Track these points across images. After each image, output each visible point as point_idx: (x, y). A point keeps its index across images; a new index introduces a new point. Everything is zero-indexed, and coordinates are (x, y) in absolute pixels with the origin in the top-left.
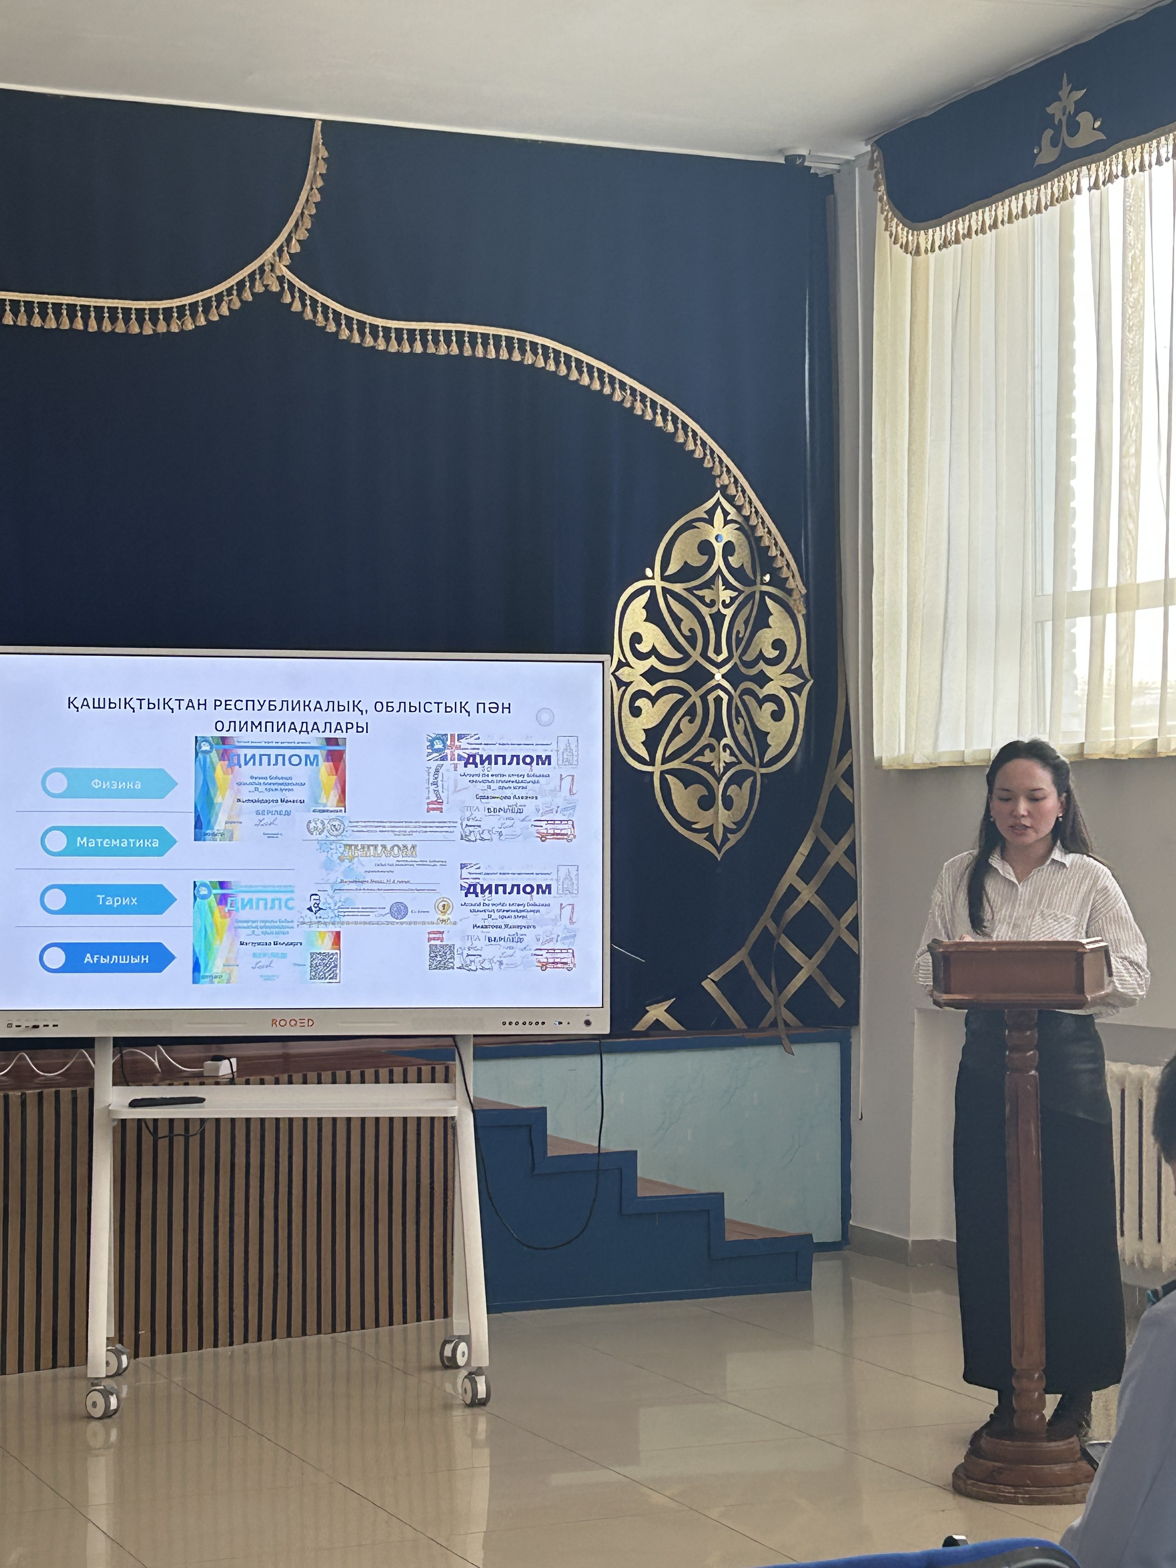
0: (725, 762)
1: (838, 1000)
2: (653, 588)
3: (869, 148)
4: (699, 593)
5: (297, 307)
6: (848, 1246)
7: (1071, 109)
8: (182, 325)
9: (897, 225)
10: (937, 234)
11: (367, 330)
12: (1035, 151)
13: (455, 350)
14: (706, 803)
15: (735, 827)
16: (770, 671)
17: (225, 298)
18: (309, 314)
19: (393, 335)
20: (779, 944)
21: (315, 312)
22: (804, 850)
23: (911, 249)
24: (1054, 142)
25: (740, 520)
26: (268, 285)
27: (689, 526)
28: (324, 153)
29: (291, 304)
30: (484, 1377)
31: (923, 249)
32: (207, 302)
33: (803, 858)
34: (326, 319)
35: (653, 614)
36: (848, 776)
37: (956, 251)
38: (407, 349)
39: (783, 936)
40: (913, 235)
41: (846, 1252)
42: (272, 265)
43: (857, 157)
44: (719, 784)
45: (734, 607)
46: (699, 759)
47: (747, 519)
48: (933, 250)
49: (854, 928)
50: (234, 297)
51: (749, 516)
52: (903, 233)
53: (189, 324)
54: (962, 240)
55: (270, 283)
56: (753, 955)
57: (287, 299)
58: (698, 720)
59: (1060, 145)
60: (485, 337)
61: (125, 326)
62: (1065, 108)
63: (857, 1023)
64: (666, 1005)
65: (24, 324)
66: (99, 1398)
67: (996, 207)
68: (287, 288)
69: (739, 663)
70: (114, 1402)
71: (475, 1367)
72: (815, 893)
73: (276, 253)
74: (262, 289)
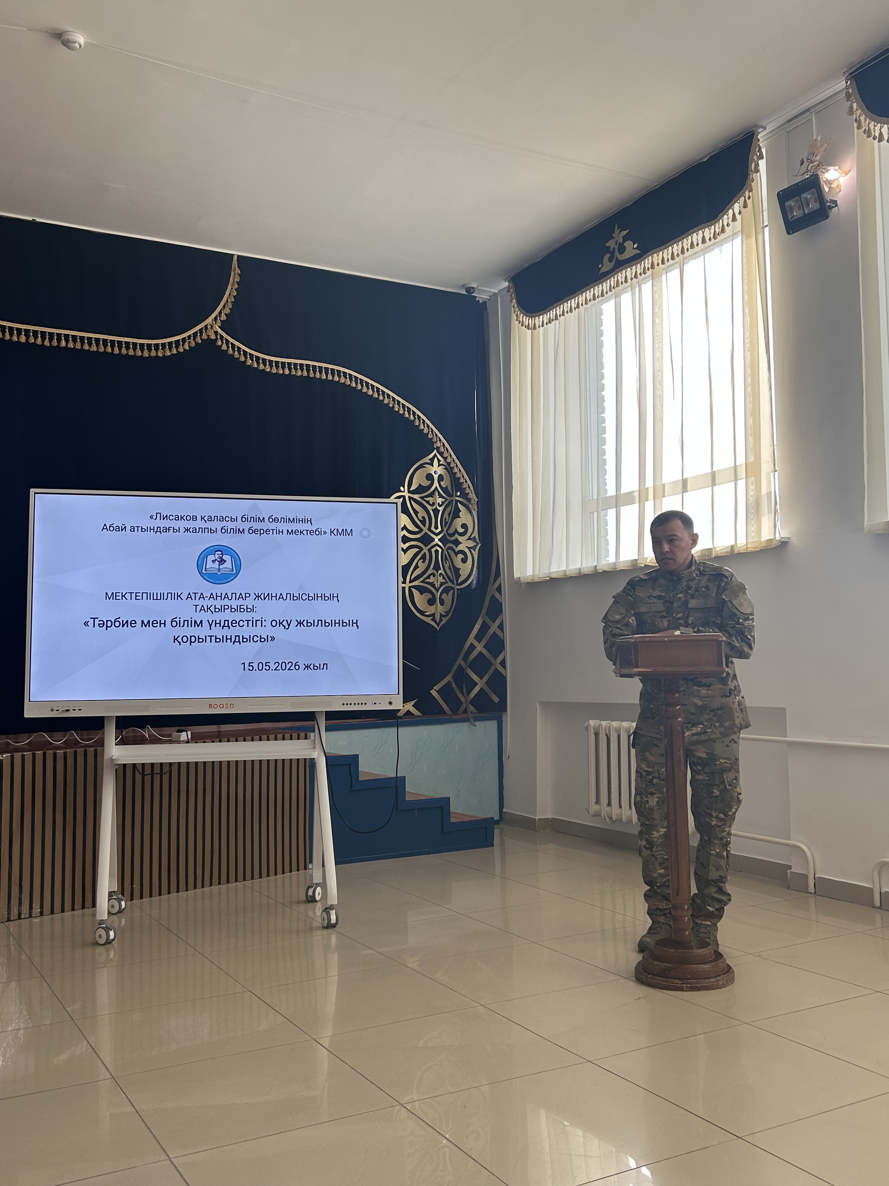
0: (440, 582)
1: (496, 699)
2: (404, 497)
3: (507, 284)
4: (426, 499)
5: (224, 347)
6: (502, 821)
7: (621, 240)
8: (164, 352)
9: (523, 317)
10: (545, 318)
11: (261, 361)
12: (600, 266)
13: (305, 374)
14: (431, 602)
15: (445, 614)
16: (460, 539)
17: (187, 341)
18: (230, 351)
19: (274, 364)
20: (466, 672)
21: (234, 351)
22: (477, 626)
23: (531, 327)
24: (610, 260)
25: (445, 464)
27: (421, 466)
28: (238, 271)
29: (221, 346)
30: (334, 911)
31: (537, 326)
32: (177, 342)
33: (477, 631)
34: (240, 354)
35: (404, 509)
36: (499, 589)
37: (555, 323)
38: (281, 372)
39: (468, 668)
40: (532, 320)
41: (502, 825)
42: (212, 326)
43: (499, 290)
44: (437, 593)
45: (443, 507)
46: (427, 580)
47: (449, 464)
48: (543, 326)
49: (503, 663)
50: (192, 340)
51: (450, 462)
52: (527, 321)
53: (168, 352)
54: (559, 317)
55: (210, 334)
56: (454, 677)
57: (219, 343)
58: (427, 562)
59: (615, 259)
60: (320, 368)
61: (134, 351)
62: (617, 241)
63: (506, 711)
64: (413, 703)
65: (80, 348)
66: (102, 932)
67: (578, 298)
68: (219, 337)
69: (446, 534)
70: (112, 934)
71: (328, 904)
72: (484, 647)
73: (214, 320)
74: (206, 338)
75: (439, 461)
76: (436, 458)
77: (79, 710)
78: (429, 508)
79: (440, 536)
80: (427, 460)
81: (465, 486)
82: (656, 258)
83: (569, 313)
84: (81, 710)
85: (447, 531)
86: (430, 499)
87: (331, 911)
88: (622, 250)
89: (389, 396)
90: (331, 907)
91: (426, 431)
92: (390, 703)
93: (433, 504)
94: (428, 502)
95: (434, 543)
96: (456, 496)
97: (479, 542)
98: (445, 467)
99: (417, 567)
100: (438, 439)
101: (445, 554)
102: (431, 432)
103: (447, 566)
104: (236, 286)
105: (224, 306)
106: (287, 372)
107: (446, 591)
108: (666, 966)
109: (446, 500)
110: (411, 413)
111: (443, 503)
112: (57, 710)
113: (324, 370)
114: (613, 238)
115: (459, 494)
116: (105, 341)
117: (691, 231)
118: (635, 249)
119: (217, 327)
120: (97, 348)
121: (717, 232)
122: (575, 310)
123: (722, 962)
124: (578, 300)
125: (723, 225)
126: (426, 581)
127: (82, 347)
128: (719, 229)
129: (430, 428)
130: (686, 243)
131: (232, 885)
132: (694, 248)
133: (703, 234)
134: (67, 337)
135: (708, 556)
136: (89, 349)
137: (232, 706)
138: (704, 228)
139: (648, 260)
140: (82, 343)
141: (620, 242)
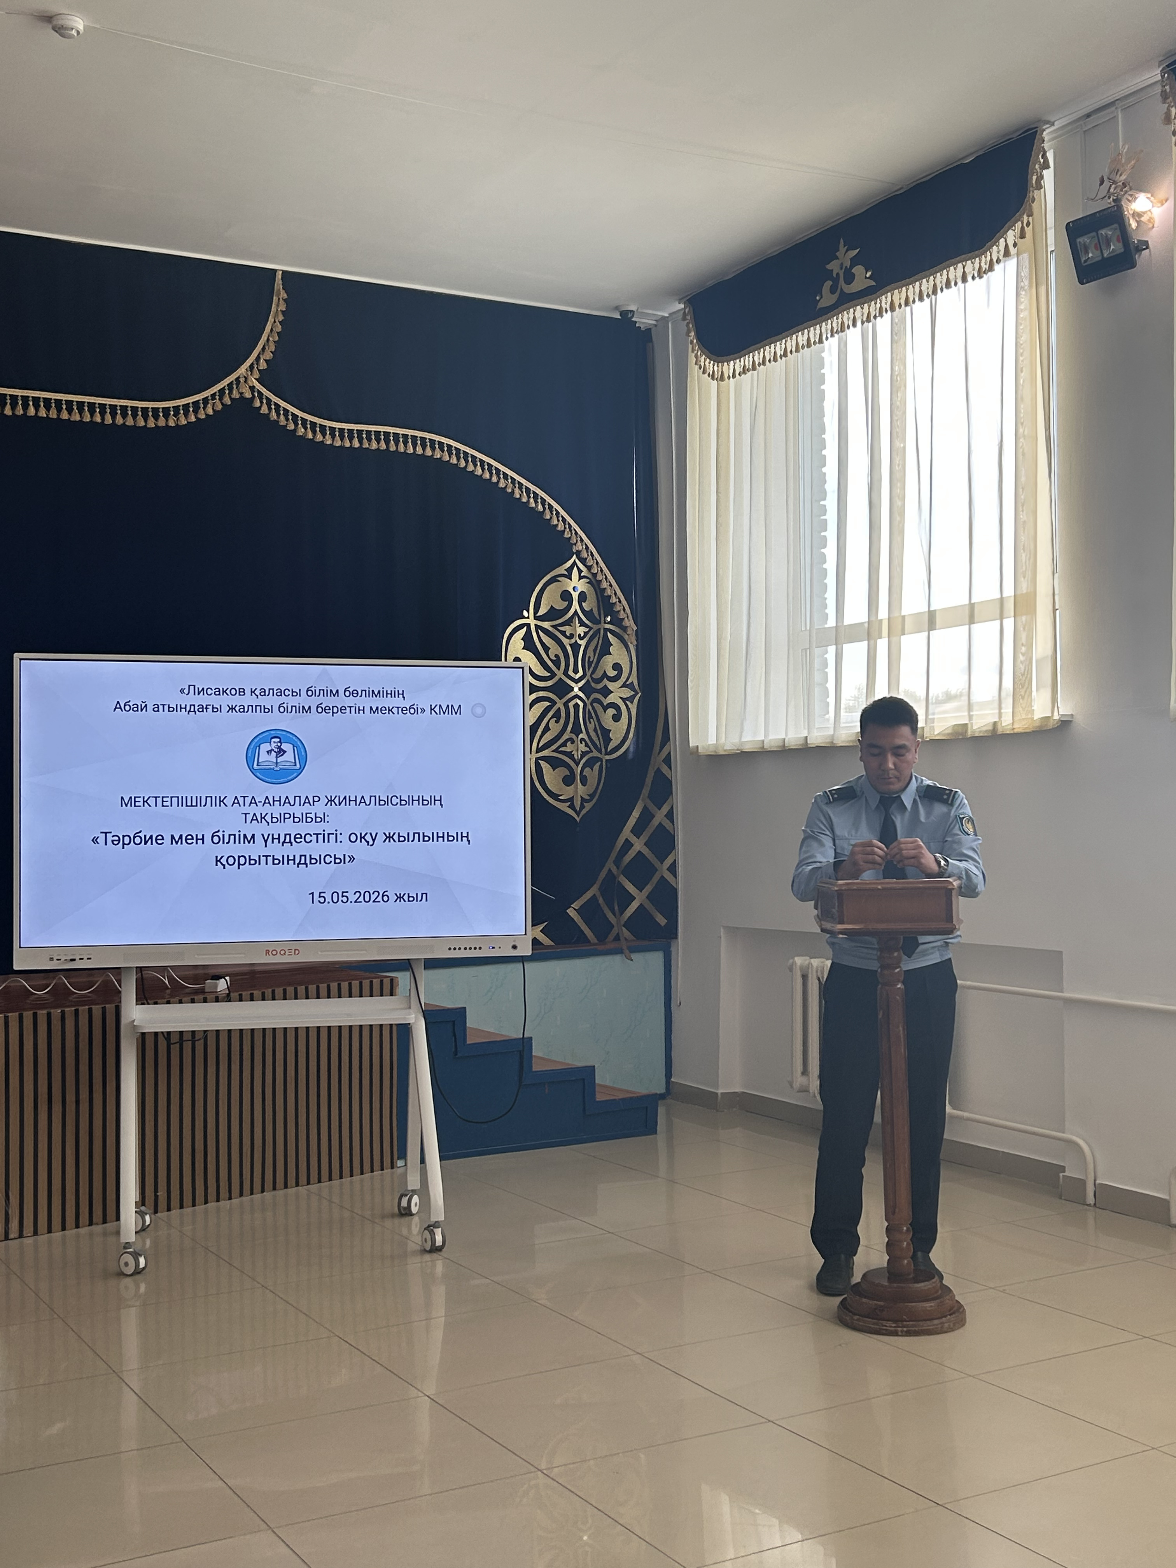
0: (582, 751)
1: (662, 921)
2: (528, 625)
3: (682, 306)
4: (560, 628)
5: (265, 410)
6: (670, 1096)
7: (848, 264)
8: (178, 419)
9: (705, 360)
10: (738, 365)
11: (318, 429)
12: (817, 298)
13: (383, 446)
14: (568, 781)
15: (588, 798)
16: (611, 686)
17: (210, 402)
18: (274, 416)
19: (337, 433)
20: (619, 881)
21: (278, 415)
22: (636, 814)
23: (716, 377)
24: (833, 290)
25: (589, 576)
26: (243, 393)
27: (554, 580)
28: (284, 295)
29: (260, 408)
30: (440, 1229)
31: (726, 376)
32: (196, 404)
33: (635, 820)
34: (287, 420)
35: (529, 644)
36: (668, 761)
37: (752, 375)
38: (347, 444)
39: (622, 876)
40: (718, 366)
41: (669, 1101)
42: (246, 378)
43: (670, 314)
44: (578, 766)
45: (586, 640)
46: (562, 749)
47: (595, 575)
48: (734, 376)
49: (673, 869)
50: (217, 401)
51: (596, 574)
52: (710, 366)
53: (183, 421)
54: (757, 367)
55: (244, 391)
56: (603, 890)
57: (257, 404)
58: (562, 721)
59: (839, 290)
60: (405, 436)
61: (134, 420)
62: (842, 264)
63: (676, 938)
64: (541, 927)
65: (55, 417)
66: (130, 1259)
67: (786, 341)
68: (256, 395)
69: (590, 680)
70: (142, 1261)
71: (432, 1220)
72: (645, 844)
73: (249, 369)
74: (238, 397)
75: (580, 571)
76: (575, 568)
77: (88, 959)
78: (566, 641)
79: (581, 684)
80: (562, 570)
81: (618, 608)
82: (898, 296)
83: (773, 363)
84: (90, 959)
85: (591, 676)
86: (567, 629)
87: (436, 1230)
88: (850, 278)
89: (506, 476)
90: (436, 1225)
91: (560, 527)
92: (515, 947)
93: (571, 636)
94: (563, 633)
95: (572, 694)
96: (605, 623)
97: (638, 691)
98: (588, 580)
99: (547, 729)
100: (579, 539)
101: (589, 710)
102: (568, 530)
103: (591, 727)
104: (281, 318)
105: (264, 349)
106: (356, 444)
107: (590, 764)
108: (876, 1304)
109: (591, 628)
110: (539, 501)
111: (586, 634)
112: (58, 960)
113: (410, 440)
114: (837, 258)
115: (609, 619)
116: (91, 406)
117: (948, 262)
118: (869, 278)
119: (253, 379)
120: (81, 417)
121: (984, 270)
122: (781, 358)
123: (949, 1300)
124: (785, 344)
125: (991, 260)
126: (560, 749)
127: (58, 416)
128: (986, 264)
129: (567, 523)
130: (940, 279)
131: (292, 1191)
132: (951, 287)
133: (964, 268)
134: (36, 400)
135: (961, 734)
136: (69, 419)
137: (297, 952)
138: (966, 261)
139: (886, 298)
140: (59, 410)
141: (846, 267)
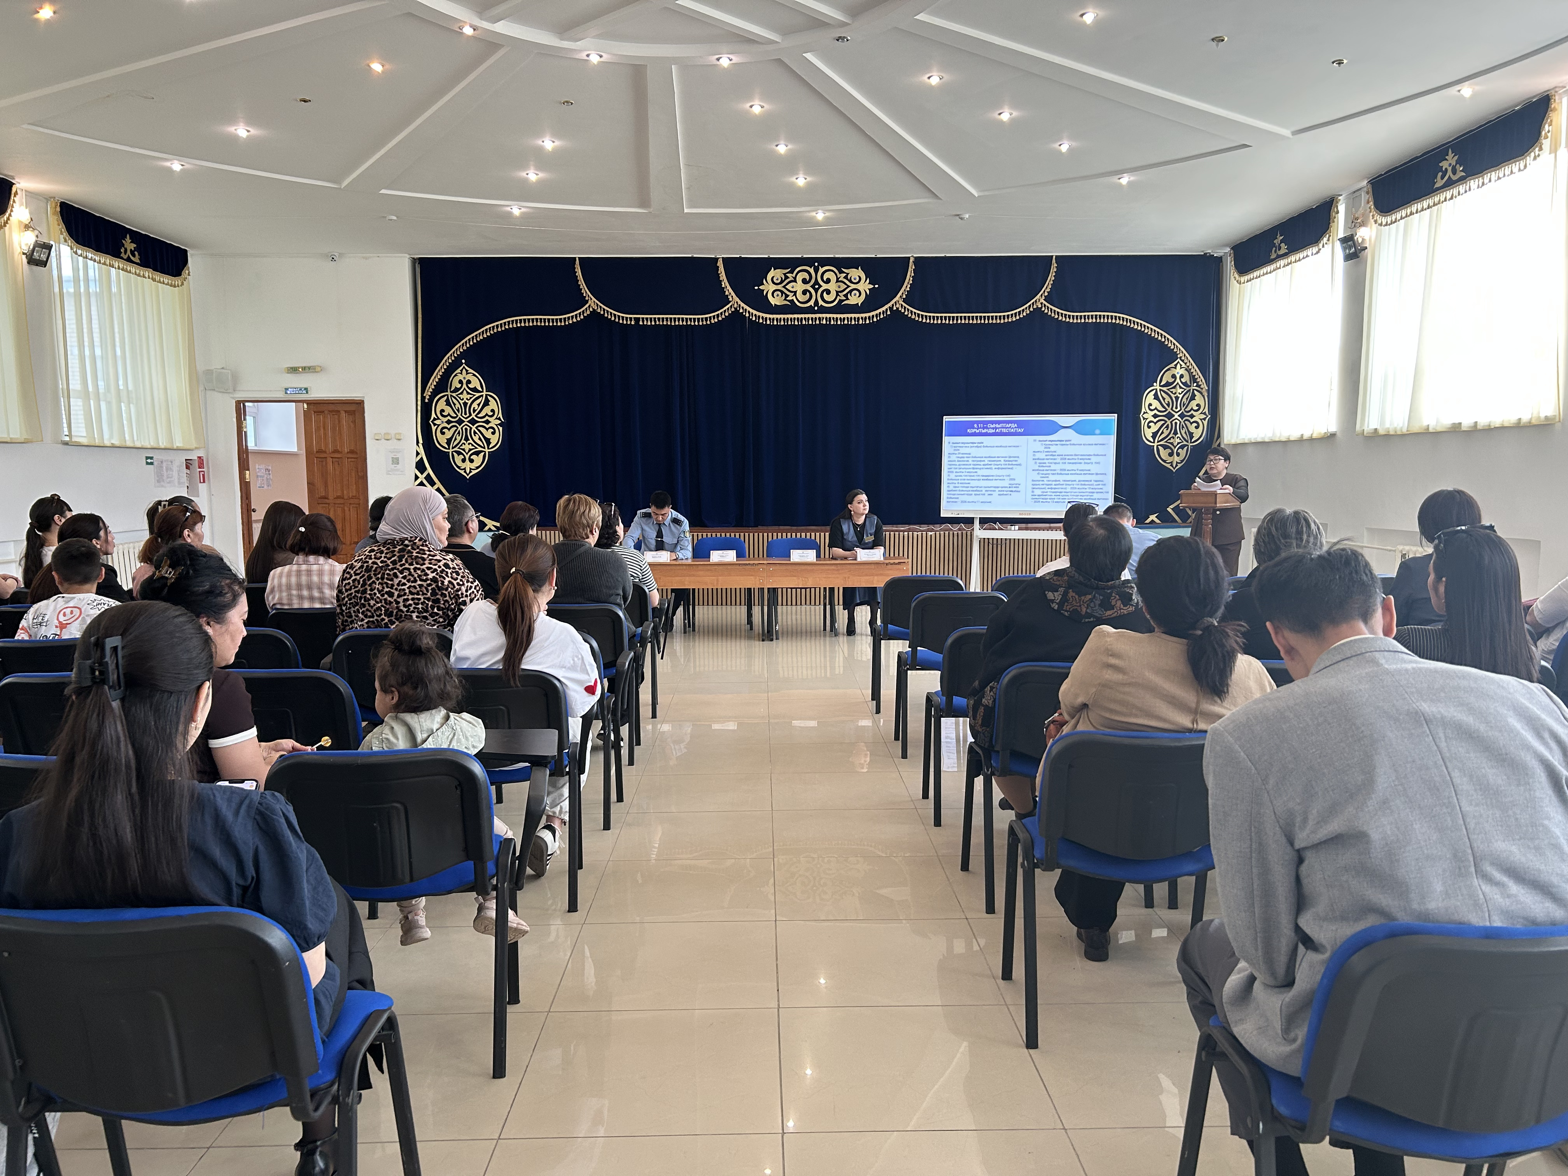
0: (1178, 442)
3: (1231, 250)
9: (1236, 274)
10: (1246, 278)
11: (1067, 317)
12: (1270, 255)
14: (1171, 455)
15: (1180, 462)
16: (1195, 414)
17: (1025, 310)
19: (1075, 317)
21: (1051, 312)
23: (1239, 282)
24: (1275, 252)
27: (1169, 369)
28: (1056, 265)
29: (1044, 311)
32: (1020, 312)
34: (1055, 314)
37: (1250, 283)
38: (1079, 321)
40: (1239, 278)
42: (1039, 300)
43: (1228, 252)
44: (1176, 449)
46: (1170, 441)
48: (1244, 283)
51: (1189, 366)
53: (1014, 319)
54: (1251, 280)
55: (1038, 305)
58: (1169, 429)
61: (996, 321)
64: (1155, 515)
68: (1043, 306)
73: (1040, 296)
74: (1036, 307)
76: (1179, 364)
78: (1173, 396)
79: (1179, 414)
80: (1173, 365)
81: (1199, 380)
82: (1293, 258)
83: (1256, 279)
84: (964, 514)
85: (1184, 410)
86: (1173, 390)
88: (1281, 248)
89: (1148, 328)
91: (1172, 347)
93: (1175, 393)
95: (1174, 418)
96: (1192, 387)
97: (1209, 415)
98: (1185, 369)
100: (1181, 352)
101: (1183, 424)
102: (1176, 348)
103: (1183, 432)
104: (1054, 274)
105: (1047, 287)
106: (1083, 321)
107: (1182, 447)
109: (1185, 389)
110: (1163, 337)
111: (1182, 392)
113: (1106, 317)
114: (1277, 239)
115: (1195, 384)
116: (981, 317)
117: (1306, 247)
118: (1286, 249)
119: (1042, 300)
121: (1317, 252)
122: (1259, 278)
124: (1260, 272)
126: (1167, 442)
127: (969, 322)
128: (1319, 249)
129: (1176, 345)
130: (1306, 253)
132: (1308, 257)
133: (1311, 250)
134: (962, 317)
138: (1315, 246)
139: (1290, 258)
141: (1280, 243)
